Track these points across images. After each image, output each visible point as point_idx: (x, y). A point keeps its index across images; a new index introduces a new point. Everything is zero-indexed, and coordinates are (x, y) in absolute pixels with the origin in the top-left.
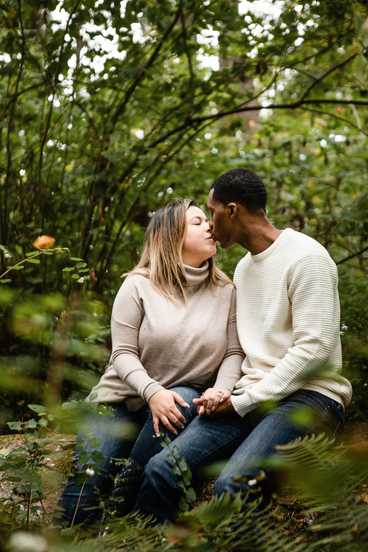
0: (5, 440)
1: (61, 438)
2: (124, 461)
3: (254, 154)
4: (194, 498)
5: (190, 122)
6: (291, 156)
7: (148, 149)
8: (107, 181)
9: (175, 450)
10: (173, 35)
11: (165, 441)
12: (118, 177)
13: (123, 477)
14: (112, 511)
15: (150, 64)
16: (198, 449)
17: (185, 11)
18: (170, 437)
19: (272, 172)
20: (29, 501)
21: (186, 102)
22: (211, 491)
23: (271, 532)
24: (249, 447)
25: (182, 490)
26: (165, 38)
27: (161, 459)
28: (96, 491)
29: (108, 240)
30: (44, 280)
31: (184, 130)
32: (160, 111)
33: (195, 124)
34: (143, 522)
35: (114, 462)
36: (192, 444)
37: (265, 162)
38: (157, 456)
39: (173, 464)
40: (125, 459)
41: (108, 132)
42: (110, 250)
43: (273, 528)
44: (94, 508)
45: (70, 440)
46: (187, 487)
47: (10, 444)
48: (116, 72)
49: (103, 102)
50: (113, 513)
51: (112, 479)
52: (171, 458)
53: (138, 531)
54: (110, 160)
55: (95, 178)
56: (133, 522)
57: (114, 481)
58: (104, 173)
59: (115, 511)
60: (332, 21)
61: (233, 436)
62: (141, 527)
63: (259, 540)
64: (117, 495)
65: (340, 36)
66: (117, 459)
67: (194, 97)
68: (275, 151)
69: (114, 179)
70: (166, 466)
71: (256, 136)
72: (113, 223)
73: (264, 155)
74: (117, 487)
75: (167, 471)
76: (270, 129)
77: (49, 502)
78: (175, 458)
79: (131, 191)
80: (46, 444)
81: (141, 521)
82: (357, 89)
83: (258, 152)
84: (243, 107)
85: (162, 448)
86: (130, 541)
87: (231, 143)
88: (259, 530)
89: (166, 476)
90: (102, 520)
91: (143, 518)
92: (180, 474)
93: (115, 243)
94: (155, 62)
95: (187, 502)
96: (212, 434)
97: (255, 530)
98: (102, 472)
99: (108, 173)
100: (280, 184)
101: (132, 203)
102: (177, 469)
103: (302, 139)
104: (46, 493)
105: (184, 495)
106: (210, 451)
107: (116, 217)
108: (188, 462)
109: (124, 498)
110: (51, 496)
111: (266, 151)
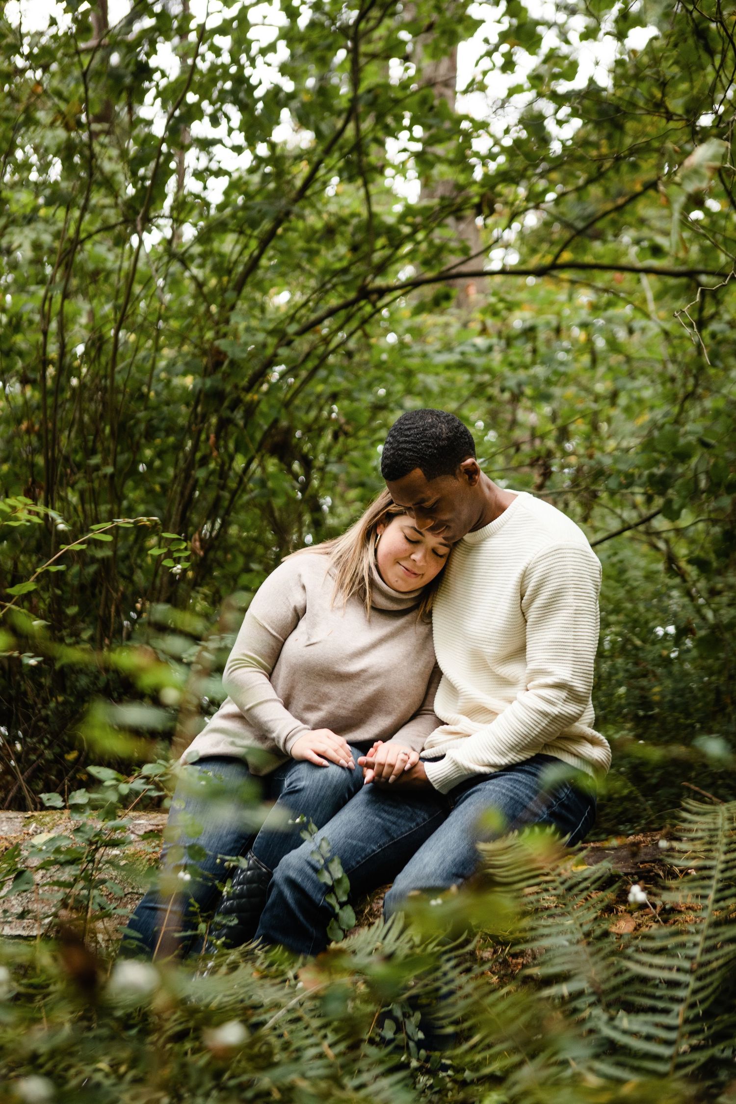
0: (48, 819)
1: (138, 818)
2: (238, 860)
3: (474, 346)
4: (353, 922)
5: (365, 293)
6: (534, 351)
7: (293, 337)
8: (223, 391)
9: (324, 844)
10: (341, 148)
11: (307, 830)
12: (244, 382)
13: (239, 884)
14: (218, 938)
15: (301, 194)
16: (361, 844)
17: (361, 108)
18: (316, 825)
19: (503, 378)
20: (85, 920)
21: (359, 260)
22: (378, 910)
23: (464, 978)
24: (443, 841)
25: (333, 908)
26: (328, 152)
27: (300, 858)
28: (193, 906)
29: (223, 487)
30: (115, 552)
31: (355, 308)
32: (315, 271)
33: (374, 297)
34: (266, 958)
35: (223, 861)
36: (350, 836)
37: (492, 360)
38: (294, 853)
39: (318, 866)
40: (241, 858)
41: (228, 308)
42: (226, 503)
43: (468, 970)
44: (189, 933)
45: (152, 822)
46: (342, 905)
47: (55, 825)
48: (245, 207)
49: (222, 255)
50: (219, 942)
51: (220, 888)
52: (317, 857)
53: (258, 970)
54: (230, 354)
55: (204, 384)
56: (249, 956)
57: (221, 892)
58: (219, 376)
59: (223, 939)
60: (605, 132)
61: (417, 825)
62: (262, 964)
63: (445, 990)
64: (228, 912)
65: (618, 159)
66: (228, 858)
67: (374, 251)
68: (509, 342)
69: (236, 387)
70: (309, 871)
71: (477, 316)
72: (232, 458)
73: (490, 349)
74: (228, 899)
75: (309, 878)
76: (501, 306)
77: (116, 922)
78: (323, 857)
79: (264, 407)
80: (114, 829)
81: (262, 956)
82: (645, 244)
83: (481, 342)
84: (454, 271)
85: (302, 841)
86: (244, 986)
87: (435, 325)
88: (445, 974)
89: (308, 886)
90: (203, 952)
91: (266, 952)
92: (330, 883)
93: (234, 493)
94: (309, 192)
95: (340, 928)
96: (383, 819)
97: (439, 974)
98: (202, 876)
99: (226, 376)
100: (516, 398)
101: (265, 427)
102: (326, 874)
103: (554, 323)
104: (112, 906)
105: (336, 917)
106: (380, 847)
107: (237, 449)
108: (344, 864)
109: (238, 917)
110: (120, 911)
111: (494, 340)
